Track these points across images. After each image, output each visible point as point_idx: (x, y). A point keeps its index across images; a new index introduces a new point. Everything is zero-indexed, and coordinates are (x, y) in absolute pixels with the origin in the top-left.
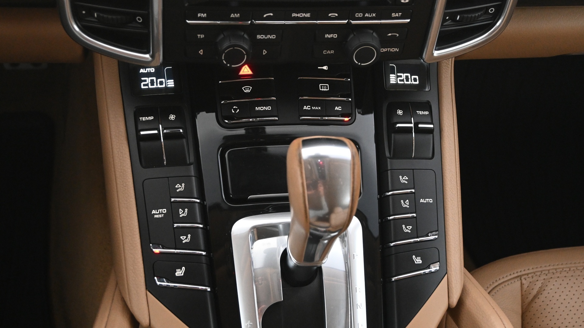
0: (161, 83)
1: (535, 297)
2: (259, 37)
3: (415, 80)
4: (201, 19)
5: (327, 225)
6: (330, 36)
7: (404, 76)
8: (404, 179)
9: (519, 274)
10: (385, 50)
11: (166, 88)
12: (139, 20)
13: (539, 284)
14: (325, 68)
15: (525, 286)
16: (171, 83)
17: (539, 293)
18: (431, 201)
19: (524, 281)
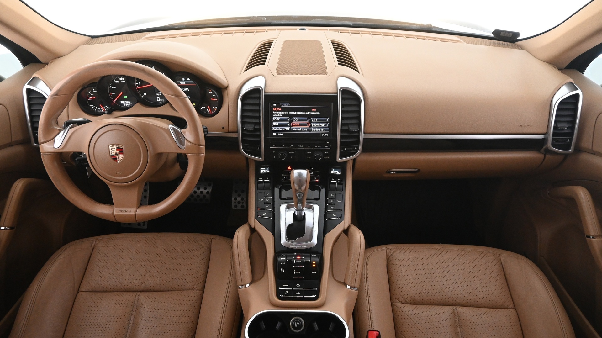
0: (266, 171)
1: (392, 255)
2: (289, 152)
3: (339, 173)
4: (274, 147)
5: (300, 190)
6: (309, 153)
7: (336, 172)
8: (332, 195)
9: (386, 248)
10: (325, 158)
11: (267, 173)
12: (258, 148)
13: (393, 251)
14: (312, 168)
15: (388, 252)
16: (268, 171)
17: (393, 254)
18: (340, 201)
19: (387, 250)
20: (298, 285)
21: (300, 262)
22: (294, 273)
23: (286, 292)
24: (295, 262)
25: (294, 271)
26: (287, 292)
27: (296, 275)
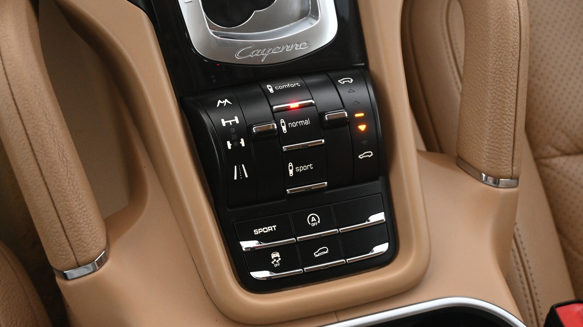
20: (313, 219)
21: (307, 122)
22: (291, 172)
23: (273, 256)
24: (284, 128)
25: (291, 165)
26: (277, 255)
27: (299, 178)
